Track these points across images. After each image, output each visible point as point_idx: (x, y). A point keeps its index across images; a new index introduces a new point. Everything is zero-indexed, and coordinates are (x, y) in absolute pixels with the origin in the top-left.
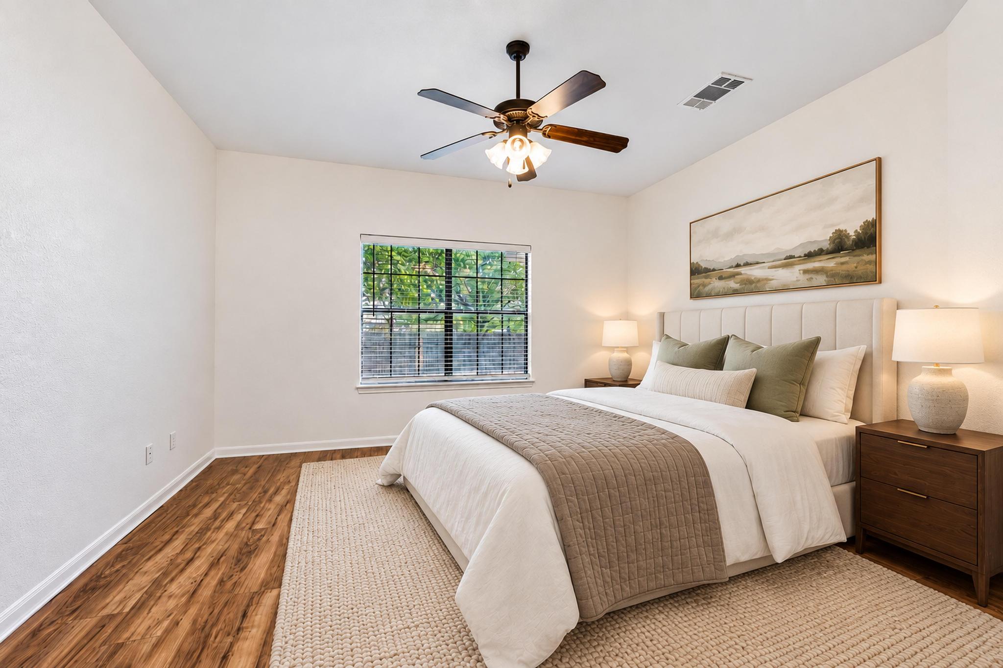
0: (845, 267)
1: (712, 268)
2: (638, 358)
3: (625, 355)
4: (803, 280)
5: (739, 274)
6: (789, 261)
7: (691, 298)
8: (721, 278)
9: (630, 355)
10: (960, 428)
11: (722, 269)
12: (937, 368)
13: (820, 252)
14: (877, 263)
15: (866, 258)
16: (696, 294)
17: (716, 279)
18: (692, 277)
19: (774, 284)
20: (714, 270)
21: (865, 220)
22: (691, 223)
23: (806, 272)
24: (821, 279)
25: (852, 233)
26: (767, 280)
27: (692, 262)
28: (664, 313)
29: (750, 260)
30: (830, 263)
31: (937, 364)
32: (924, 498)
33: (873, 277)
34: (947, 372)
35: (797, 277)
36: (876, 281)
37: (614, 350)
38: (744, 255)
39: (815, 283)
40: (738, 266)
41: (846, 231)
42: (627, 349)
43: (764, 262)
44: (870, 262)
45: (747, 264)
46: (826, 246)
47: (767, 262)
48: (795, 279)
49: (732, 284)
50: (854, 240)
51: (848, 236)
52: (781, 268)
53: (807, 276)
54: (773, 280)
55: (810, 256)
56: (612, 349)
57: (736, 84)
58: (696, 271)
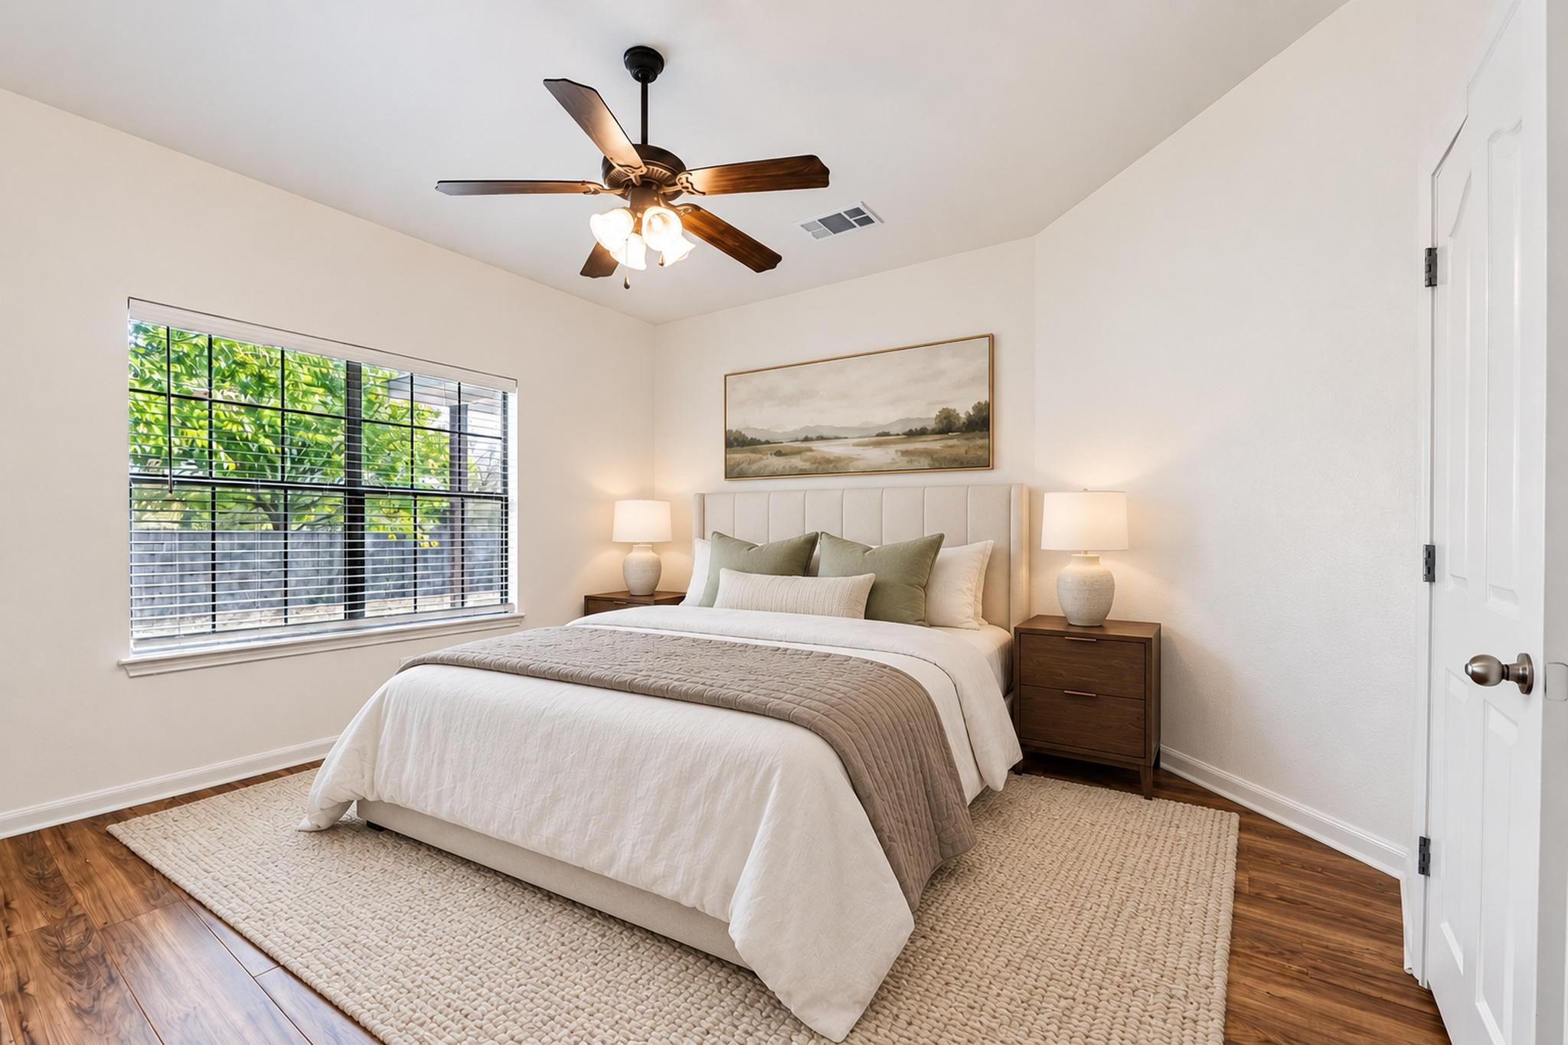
0: (954, 451)
1: (763, 440)
2: (672, 561)
3: (649, 555)
4: (902, 462)
5: (810, 450)
6: (883, 437)
7: (726, 478)
8: (779, 454)
9: (658, 554)
10: (1107, 618)
11: (782, 443)
12: (1085, 555)
13: (923, 432)
14: (989, 449)
15: (980, 442)
16: (733, 473)
17: (771, 454)
18: (728, 450)
19: (861, 465)
20: (767, 442)
21: (976, 402)
22: (726, 376)
23: (905, 453)
24: (925, 462)
25: (963, 416)
26: (851, 459)
27: (727, 429)
28: (704, 495)
29: (825, 434)
30: (935, 444)
31: (1086, 552)
32: (1093, 697)
33: (985, 463)
34: (1095, 560)
35: (893, 459)
36: (989, 466)
37: (632, 548)
38: (815, 427)
39: (916, 465)
40: (807, 439)
41: (954, 410)
42: (654, 546)
43: (846, 438)
44: (981, 447)
45: (821, 438)
46: (931, 425)
47: (851, 438)
48: (890, 461)
49: (797, 462)
50: (964, 423)
51: (957, 416)
52: (871, 447)
53: (906, 459)
54: (857, 459)
55: (911, 434)
56: (630, 546)
57: (867, 221)
58: (735, 442)
